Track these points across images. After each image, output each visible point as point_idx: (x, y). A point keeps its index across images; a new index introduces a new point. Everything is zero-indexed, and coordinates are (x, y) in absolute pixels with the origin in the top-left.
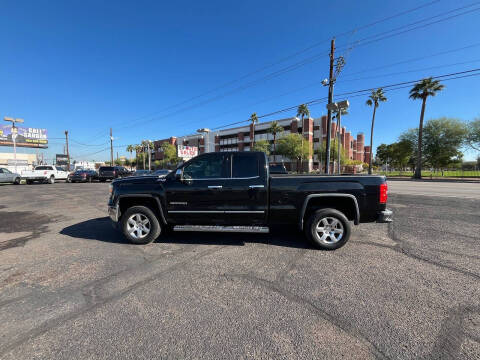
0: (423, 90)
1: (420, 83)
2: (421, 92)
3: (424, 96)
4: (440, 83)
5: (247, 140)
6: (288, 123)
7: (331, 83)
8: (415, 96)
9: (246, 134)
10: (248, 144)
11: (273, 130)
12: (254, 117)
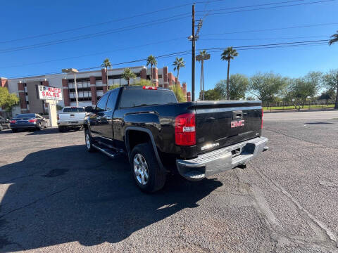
0: (228, 55)
1: (227, 50)
2: (227, 56)
3: (229, 58)
4: (237, 52)
5: (100, 84)
6: (138, 71)
7: (193, 40)
8: (224, 58)
9: (98, 79)
10: (100, 88)
11: (125, 76)
12: (107, 64)
